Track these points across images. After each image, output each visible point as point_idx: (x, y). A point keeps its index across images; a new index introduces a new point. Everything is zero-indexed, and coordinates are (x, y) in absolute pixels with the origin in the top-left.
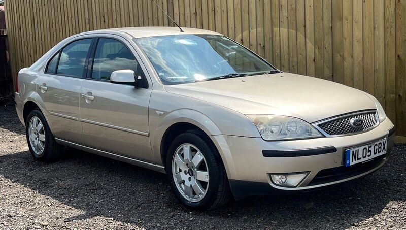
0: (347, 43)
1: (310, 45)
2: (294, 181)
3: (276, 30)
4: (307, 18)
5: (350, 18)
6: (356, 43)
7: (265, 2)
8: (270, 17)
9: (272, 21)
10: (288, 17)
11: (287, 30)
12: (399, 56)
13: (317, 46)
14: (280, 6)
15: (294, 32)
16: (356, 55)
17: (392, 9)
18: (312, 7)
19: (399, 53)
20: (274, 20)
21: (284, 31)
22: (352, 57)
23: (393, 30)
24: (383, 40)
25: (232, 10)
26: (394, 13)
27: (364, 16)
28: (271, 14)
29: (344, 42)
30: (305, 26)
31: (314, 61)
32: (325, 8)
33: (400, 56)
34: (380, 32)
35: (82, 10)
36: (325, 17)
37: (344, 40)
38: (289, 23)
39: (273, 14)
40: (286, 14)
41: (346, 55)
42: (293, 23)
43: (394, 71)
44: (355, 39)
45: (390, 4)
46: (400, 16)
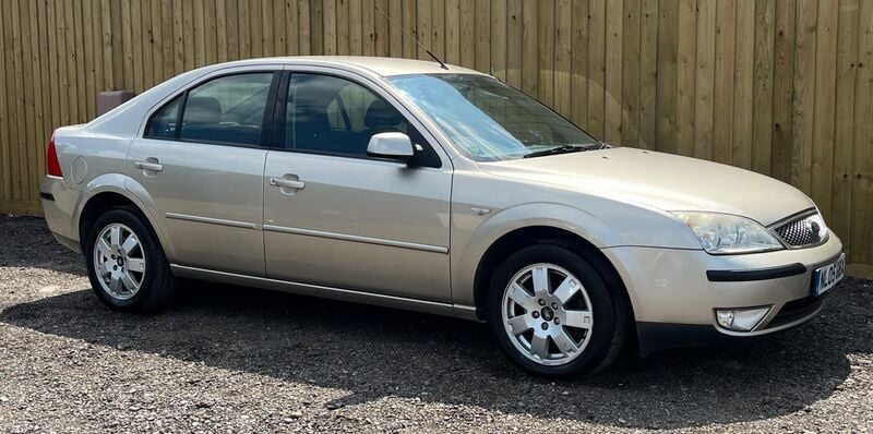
0: (683, 103)
1: (613, 103)
2: (747, 322)
3: (547, 73)
4: (609, 55)
5: (691, 59)
6: (700, 102)
7: (525, 23)
8: (536, 50)
9: (539, 58)
10: (571, 53)
11: (568, 75)
12: (777, 125)
13: (626, 105)
14: (557, 32)
15: (583, 78)
16: (699, 121)
17: (769, 47)
18: (620, 36)
19: (778, 120)
20: (543, 57)
21: (563, 77)
22: (693, 125)
23: (769, 83)
24: (751, 98)
25: (456, 35)
26: (771, 55)
27: (718, 57)
28: (538, 44)
29: (679, 100)
30: (604, 70)
31: (620, 130)
32: (644, 39)
33: (781, 126)
34: (746, 84)
35: (96, 16)
36: (644, 56)
37: (679, 96)
38: (574, 62)
39: (542, 45)
40: (569, 46)
41: (681, 121)
42: (580, 63)
43: (769, 151)
44: (698, 95)
45: (766, 39)
46: (782, 59)
